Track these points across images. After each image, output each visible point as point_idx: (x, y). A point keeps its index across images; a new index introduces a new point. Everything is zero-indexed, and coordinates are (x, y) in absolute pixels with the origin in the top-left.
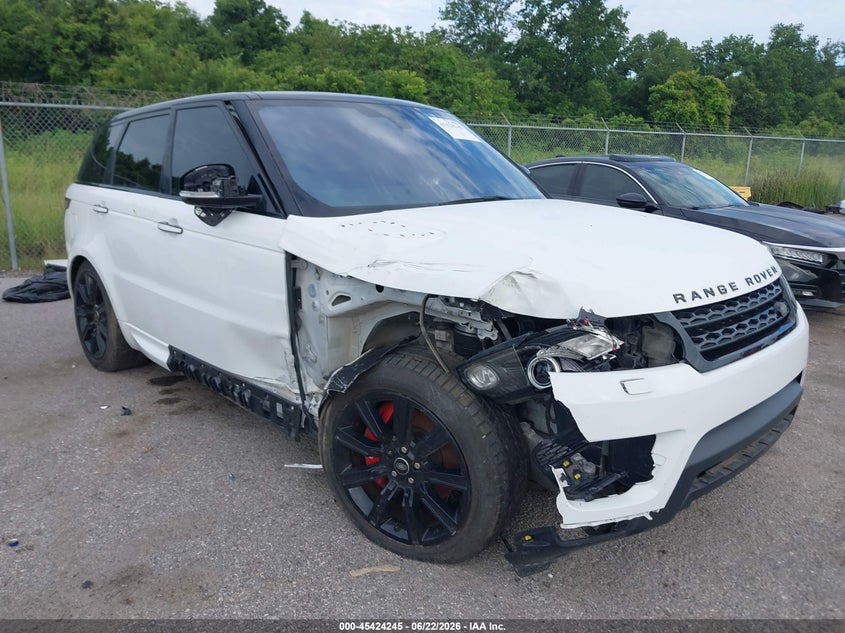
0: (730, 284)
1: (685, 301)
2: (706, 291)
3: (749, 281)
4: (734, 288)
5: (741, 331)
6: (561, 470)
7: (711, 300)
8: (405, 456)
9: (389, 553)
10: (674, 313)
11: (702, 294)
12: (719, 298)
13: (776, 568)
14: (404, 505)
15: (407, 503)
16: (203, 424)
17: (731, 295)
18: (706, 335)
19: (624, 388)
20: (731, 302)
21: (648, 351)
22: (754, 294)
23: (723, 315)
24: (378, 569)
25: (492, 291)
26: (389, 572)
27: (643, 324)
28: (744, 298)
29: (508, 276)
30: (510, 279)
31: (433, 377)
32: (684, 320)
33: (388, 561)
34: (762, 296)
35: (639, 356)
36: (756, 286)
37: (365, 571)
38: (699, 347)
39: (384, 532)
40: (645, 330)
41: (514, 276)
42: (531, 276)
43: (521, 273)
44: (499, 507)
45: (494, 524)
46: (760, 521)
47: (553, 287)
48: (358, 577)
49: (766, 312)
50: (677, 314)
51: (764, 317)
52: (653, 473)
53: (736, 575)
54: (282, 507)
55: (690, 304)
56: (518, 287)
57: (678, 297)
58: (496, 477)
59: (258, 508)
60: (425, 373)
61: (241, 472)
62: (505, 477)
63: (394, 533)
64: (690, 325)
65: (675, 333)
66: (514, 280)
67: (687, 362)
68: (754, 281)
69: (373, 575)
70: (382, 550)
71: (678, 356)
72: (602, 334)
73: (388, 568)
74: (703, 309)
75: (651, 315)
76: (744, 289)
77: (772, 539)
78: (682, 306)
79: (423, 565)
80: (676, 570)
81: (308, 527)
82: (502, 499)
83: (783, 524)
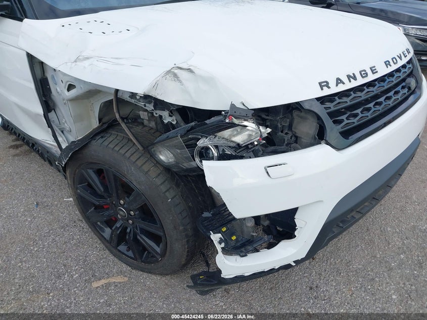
0: (371, 68)
1: (329, 88)
2: (349, 77)
3: (387, 63)
4: (373, 71)
5: (378, 107)
6: (219, 235)
7: (354, 84)
8: (122, 206)
9: (124, 265)
10: (318, 99)
11: (345, 80)
12: (360, 81)
13: (391, 269)
14: (127, 237)
15: (129, 236)
16: (31, 163)
17: (371, 77)
18: (346, 116)
19: (267, 172)
20: (370, 84)
21: (297, 131)
22: (391, 75)
23: (363, 96)
24: (112, 280)
25: (156, 85)
26: (120, 283)
27: (293, 109)
28: (382, 79)
29: (169, 72)
30: (173, 74)
31: (128, 155)
32: (328, 104)
33: (121, 273)
34: (397, 75)
35: (290, 134)
36: (394, 67)
37: (103, 282)
38: (339, 128)
39: (120, 251)
40: (295, 113)
41: (176, 71)
42: (190, 70)
43: (181, 68)
44: (186, 246)
45: (185, 256)
46: (382, 229)
47: (209, 81)
48: (97, 288)
49: (399, 88)
50: (322, 100)
51: (397, 93)
52: (296, 233)
53: (361, 277)
54: (62, 227)
55: (334, 89)
56: (180, 81)
57: (324, 85)
58: (181, 228)
59: (46, 230)
60: (123, 151)
61: (45, 200)
62: (189, 227)
63: (126, 253)
64: (333, 109)
65: (319, 118)
66: (175, 75)
67: (328, 144)
68: (392, 63)
69: (108, 285)
70: (119, 262)
71: (321, 137)
72: (251, 125)
73: (119, 279)
74: (345, 93)
75: (298, 103)
76: (383, 71)
77: (389, 244)
78: (326, 92)
79: (145, 275)
80: (320, 274)
81: (75, 244)
82: (188, 242)
83: (398, 230)
